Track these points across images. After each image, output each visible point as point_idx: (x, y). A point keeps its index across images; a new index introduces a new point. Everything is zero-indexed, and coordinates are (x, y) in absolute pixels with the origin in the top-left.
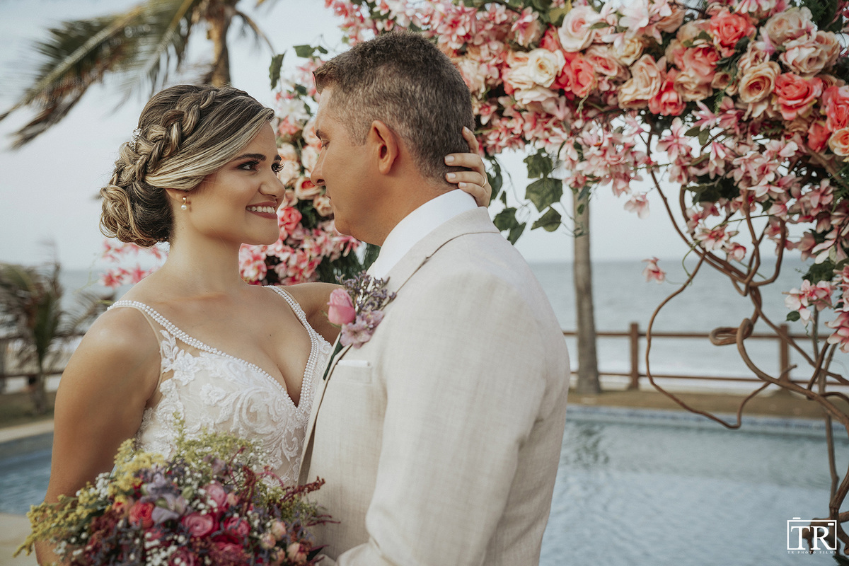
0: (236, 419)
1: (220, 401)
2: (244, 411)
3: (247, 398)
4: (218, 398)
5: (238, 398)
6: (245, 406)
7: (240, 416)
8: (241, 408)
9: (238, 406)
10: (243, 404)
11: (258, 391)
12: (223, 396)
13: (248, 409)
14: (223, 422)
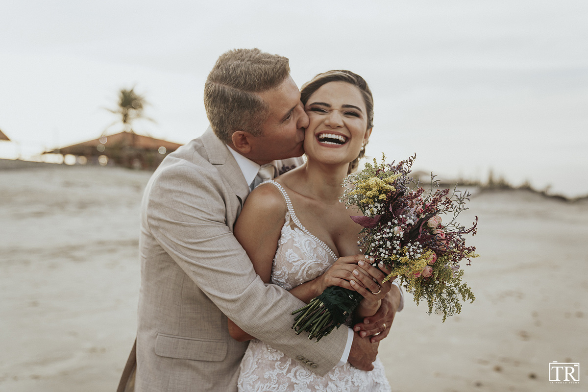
0: (300, 274)
1: (294, 261)
2: (305, 272)
3: (309, 266)
4: (294, 260)
5: (304, 264)
6: (306, 269)
7: (302, 273)
8: (304, 270)
9: (303, 268)
10: (305, 268)
11: (317, 263)
12: (297, 259)
13: (308, 271)
14: (293, 273)
